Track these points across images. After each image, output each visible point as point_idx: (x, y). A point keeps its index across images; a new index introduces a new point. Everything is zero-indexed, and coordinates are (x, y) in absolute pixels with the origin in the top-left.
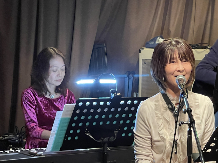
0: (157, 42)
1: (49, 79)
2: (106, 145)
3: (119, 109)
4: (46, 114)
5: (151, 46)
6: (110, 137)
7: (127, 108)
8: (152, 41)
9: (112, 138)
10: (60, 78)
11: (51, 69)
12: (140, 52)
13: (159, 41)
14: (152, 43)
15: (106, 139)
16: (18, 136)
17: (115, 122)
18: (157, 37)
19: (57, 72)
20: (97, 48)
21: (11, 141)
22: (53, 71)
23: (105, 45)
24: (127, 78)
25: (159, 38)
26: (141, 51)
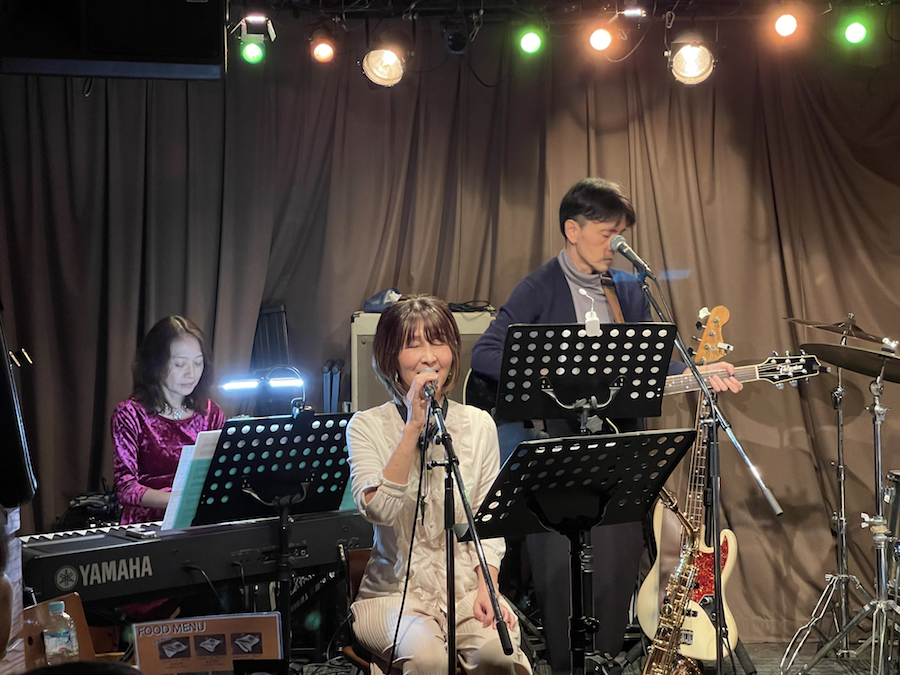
0: (386, 301)
1: (169, 381)
2: (286, 511)
3: (311, 439)
4: (165, 451)
5: (375, 309)
6: (293, 495)
7: (326, 435)
8: (375, 297)
9: (298, 495)
10: (190, 381)
11: (173, 362)
12: (353, 321)
13: (389, 298)
14: (378, 302)
15: (285, 500)
16: (107, 497)
17: (302, 465)
18: (387, 291)
19: (186, 367)
20: (268, 315)
21: (94, 509)
22: (177, 365)
23: (283, 309)
24: (329, 374)
25: (389, 292)
26: (356, 319)
